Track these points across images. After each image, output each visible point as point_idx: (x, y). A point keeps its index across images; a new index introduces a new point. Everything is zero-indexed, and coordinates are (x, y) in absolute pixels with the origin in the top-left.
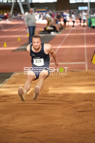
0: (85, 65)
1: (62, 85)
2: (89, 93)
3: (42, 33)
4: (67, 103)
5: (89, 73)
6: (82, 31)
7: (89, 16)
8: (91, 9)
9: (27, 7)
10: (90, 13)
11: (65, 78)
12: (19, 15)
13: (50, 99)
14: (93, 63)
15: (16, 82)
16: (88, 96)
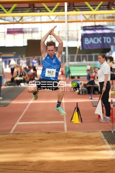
0: (63, 124)
1: (36, 150)
2: (69, 161)
3: (9, 84)
5: (69, 134)
7: (67, 63)
11: (40, 141)
13: (21, 169)
14: (74, 122)
16: (68, 164)
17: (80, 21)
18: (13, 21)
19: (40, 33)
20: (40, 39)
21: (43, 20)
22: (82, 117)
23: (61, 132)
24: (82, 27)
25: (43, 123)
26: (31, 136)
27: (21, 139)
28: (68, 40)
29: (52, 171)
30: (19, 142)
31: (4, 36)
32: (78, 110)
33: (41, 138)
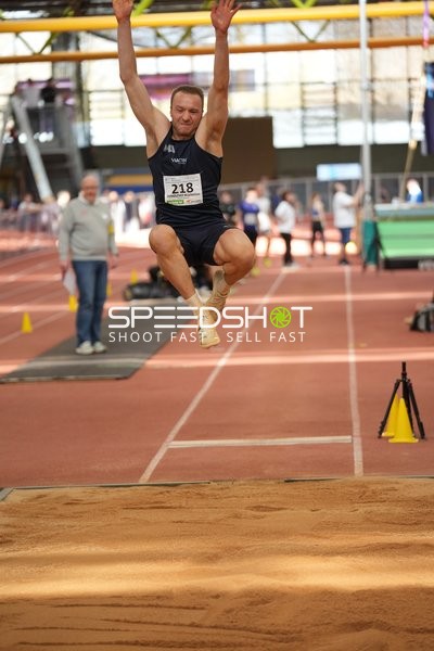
0: (349, 447)
1: (238, 548)
2: (370, 590)
3: (138, 291)
4: (265, 639)
5: (373, 487)
6: (337, 284)
7: (367, 208)
8: (378, 178)
9: (68, 165)
10: (372, 193)
11: (254, 513)
12: (26, 206)
13: (182, 622)
14: (390, 441)
15: (12, 535)
16: (365, 604)
17: (419, 42)
18: (156, 46)
19: (260, 90)
20: (261, 113)
21: (273, 40)
22: (421, 420)
23: (340, 479)
24: (426, 64)
25: (268, 442)
26: (220, 492)
27: (180, 507)
28: (373, 118)
29: (301, 631)
30: (175, 516)
31: (119, 104)
32: (408, 394)
33: (260, 500)
